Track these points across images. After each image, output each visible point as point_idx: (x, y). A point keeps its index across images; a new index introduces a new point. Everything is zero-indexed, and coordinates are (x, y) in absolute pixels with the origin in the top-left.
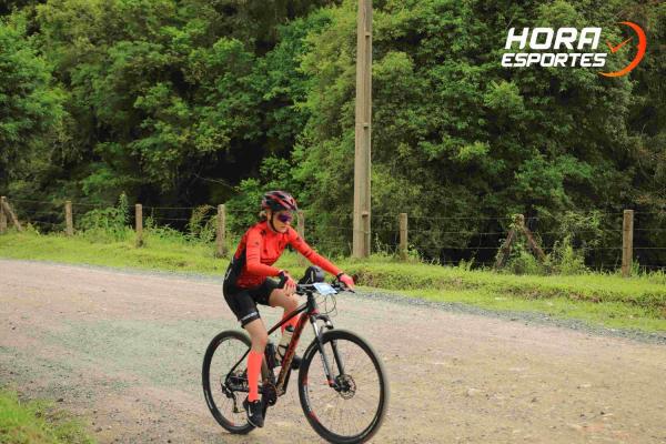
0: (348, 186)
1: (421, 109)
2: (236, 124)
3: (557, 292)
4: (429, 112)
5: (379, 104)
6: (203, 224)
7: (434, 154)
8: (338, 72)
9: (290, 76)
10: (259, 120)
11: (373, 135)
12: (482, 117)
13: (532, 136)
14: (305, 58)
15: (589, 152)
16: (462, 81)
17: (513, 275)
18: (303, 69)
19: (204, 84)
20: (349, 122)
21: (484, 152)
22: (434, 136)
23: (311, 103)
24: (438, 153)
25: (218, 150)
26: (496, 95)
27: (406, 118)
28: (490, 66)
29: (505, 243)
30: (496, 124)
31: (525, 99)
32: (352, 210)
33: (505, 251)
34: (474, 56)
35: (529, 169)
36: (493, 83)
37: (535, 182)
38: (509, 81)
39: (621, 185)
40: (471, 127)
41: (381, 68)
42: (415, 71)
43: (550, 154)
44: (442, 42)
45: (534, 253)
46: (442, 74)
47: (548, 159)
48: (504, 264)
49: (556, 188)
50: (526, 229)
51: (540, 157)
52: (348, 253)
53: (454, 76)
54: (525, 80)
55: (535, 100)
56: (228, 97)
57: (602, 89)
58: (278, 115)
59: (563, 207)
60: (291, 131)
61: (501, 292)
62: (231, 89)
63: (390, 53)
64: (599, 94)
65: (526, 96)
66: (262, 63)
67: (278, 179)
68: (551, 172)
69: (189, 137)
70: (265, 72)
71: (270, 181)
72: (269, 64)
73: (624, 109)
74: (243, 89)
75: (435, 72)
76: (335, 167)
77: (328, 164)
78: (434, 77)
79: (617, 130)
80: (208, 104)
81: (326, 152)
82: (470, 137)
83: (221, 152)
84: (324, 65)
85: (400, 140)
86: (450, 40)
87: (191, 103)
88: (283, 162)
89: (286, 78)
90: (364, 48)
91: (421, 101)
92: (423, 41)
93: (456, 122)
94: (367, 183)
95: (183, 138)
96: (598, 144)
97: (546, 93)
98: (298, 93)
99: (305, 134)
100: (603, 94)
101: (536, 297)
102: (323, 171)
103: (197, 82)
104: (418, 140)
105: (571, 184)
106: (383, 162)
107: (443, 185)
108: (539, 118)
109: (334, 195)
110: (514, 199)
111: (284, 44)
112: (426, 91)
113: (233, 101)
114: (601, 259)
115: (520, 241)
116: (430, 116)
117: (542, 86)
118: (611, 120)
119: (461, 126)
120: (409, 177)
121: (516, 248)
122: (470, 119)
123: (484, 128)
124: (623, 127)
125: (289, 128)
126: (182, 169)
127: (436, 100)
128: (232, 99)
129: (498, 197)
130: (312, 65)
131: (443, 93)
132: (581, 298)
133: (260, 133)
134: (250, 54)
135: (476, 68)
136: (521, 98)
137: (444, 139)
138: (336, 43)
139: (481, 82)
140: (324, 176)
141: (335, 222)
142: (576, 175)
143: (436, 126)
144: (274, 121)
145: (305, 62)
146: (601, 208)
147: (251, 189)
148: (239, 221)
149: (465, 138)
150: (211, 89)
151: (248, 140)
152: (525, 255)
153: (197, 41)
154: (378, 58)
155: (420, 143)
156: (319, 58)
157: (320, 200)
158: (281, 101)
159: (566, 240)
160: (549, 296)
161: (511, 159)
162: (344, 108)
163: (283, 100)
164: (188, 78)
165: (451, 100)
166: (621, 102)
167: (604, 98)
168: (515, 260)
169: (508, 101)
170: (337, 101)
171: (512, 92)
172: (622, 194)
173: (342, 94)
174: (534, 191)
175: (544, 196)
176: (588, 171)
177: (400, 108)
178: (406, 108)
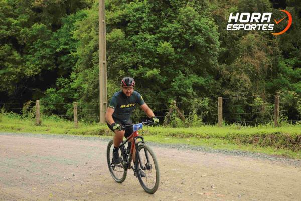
0: (97, 90)
1: (129, 55)
2: (43, 63)
3: (191, 135)
4: (132, 56)
5: (110, 53)
6: (29, 110)
7: (135, 75)
8: (91, 38)
9: (68, 41)
10: (54, 61)
11: (107, 67)
12: (156, 58)
13: (178, 66)
14: (75, 32)
15: (203, 73)
16: (147, 42)
17: (172, 128)
18: (74, 37)
19: (28, 45)
20: (96, 61)
21: (157, 73)
22: (135, 67)
23: (79, 53)
24: (137, 74)
25: (35, 75)
26: (162, 48)
27: (122, 59)
28: (159, 35)
29: (168, 114)
30: (163, 61)
31: (175, 50)
32: (99, 102)
33: (168, 117)
34: (151, 31)
35: (178, 80)
36: (160, 42)
37: (180, 87)
38: (168, 42)
39: (217, 87)
40: (152, 63)
41: (109, 36)
42: (126, 37)
43: (186, 74)
44: (137, 25)
45: (181, 118)
46: (138, 39)
47: (185, 76)
48: (168, 123)
49: (189, 89)
50: (177, 107)
51: (182, 75)
52: (97, 121)
53: (143, 40)
54: (174, 41)
55: (179, 50)
56: (39, 51)
57: (207, 45)
58: (63, 58)
59: (192, 97)
60: (70, 66)
61: (167, 136)
62: (41, 47)
63: (114, 30)
64: (206, 47)
65: (175, 48)
66: (55, 34)
67: (64, 88)
68: (187, 82)
69: (21, 70)
70: (57, 39)
71: (61, 89)
72: (58, 35)
73: (217, 54)
74: (46, 47)
75: (134, 38)
76: (91, 82)
77: (87, 81)
78: (134, 40)
79: (214, 62)
80: (30, 54)
81: (86, 75)
82: (151, 67)
83: (36, 76)
84: (84, 35)
85: (120, 69)
86: (141, 23)
87: (21, 53)
88: (67, 80)
89: (67, 42)
90: (102, 28)
91: (129, 51)
92: (129, 24)
93: (145, 60)
94: (105, 89)
95: (18, 70)
96: (207, 69)
97: (183, 47)
98: (72, 48)
99: (76, 67)
100: (208, 47)
101: (182, 137)
102: (85, 84)
103: (24, 43)
104: (128, 69)
105: (195, 87)
106: (112, 79)
107: (140, 88)
108: (181, 58)
109: (90, 94)
110: (171, 94)
111: (65, 26)
112: (131, 46)
113: (42, 52)
114: (209, 119)
115: (174, 113)
117: (182, 44)
118: (212, 59)
119: (147, 62)
121: (173, 116)
122: (151, 59)
123: (157, 63)
124: (217, 61)
125: (69, 64)
126: (18, 84)
127: (135, 50)
128: (41, 51)
129: (164, 93)
130: (79, 35)
131: (139, 47)
132: (202, 137)
133: (55, 67)
134: (50, 31)
135: (153, 36)
136: (173, 49)
137: (140, 68)
138: (89, 25)
139: (155, 42)
140: (85, 86)
141: (91, 107)
142: (198, 83)
143: (136, 62)
144: (62, 61)
145: (75, 34)
146: (209, 97)
147: (51, 93)
148: (46, 108)
149: (149, 67)
150: (31, 47)
151: (50, 70)
152: (177, 119)
153: (24, 25)
154: (109, 32)
155: (129, 70)
156: (82, 32)
157: (84, 97)
158: (65, 52)
159: (194, 112)
160: (188, 137)
161: (169, 77)
162: (94, 54)
163: (66, 51)
164: (19, 42)
165: (142, 50)
166: (215, 50)
167: (208, 49)
168: (172, 121)
169: (167, 51)
170: (90, 51)
171: (169, 47)
172: (217, 90)
173: (92, 48)
174: (180, 90)
175: (184, 92)
176: (202, 81)
177: (119, 55)
178: (122, 54)
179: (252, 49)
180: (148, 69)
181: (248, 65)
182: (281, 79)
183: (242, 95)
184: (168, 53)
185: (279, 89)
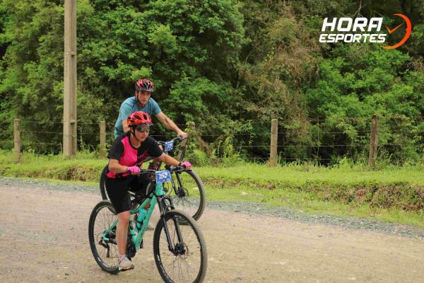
0: (45, 98)
1: (101, 42)
4: (107, 45)
7: (112, 76)
8: (34, 12)
12: (146, 50)
15: (214, 76)
16: (132, 23)
20: (45, 51)
21: (148, 74)
22: (112, 63)
23: (9, 35)
24: (115, 75)
26: (157, 34)
27: (91, 49)
28: (149, 13)
30: (156, 56)
31: (177, 38)
32: (62, 119)
33: (183, 148)
34: (137, 6)
35: (179, 87)
37: (183, 96)
38: (165, 25)
39: (236, 98)
40: (138, 57)
42: (95, 14)
43: (190, 76)
45: (204, 150)
46: (116, 17)
47: (191, 80)
49: (197, 100)
50: (196, 133)
51: (186, 78)
53: (125, 19)
54: (175, 24)
55: (182, 38)
57: (225, 32)
64: (224, 36)
65: (179, 32)
68: (194, 89)
73: (240, 47)
75: (110, 15)
76: (35, 84)
77: (28, 82)
78: (109, 19)
79: (234, 60)
81: (26, 72)
82: (137, 64)
84: (21, 6)
85: (86, 65)
91: (101, 36)
93: (127, 53)
97: (190, 34)
100: (227, 36)
104: (100, 65)
105: (208, 98)
108: (184, 52)
112: (104, 29)
115: (193, 141)
116: (109, 48)
117: (187, 29)
118: (231, 54)
119: (131, 56)
120: (94, 93)
121: (190, 146)
122: (137, 51)
123: (147, 58)
124: (237, 58)
127: (112, 36)
130: (11, 5)
131: (118, 31)
135: (140, 14)
136: (174, 37)
137: (119, 65)
139: (145, 24)
140: (26, 91)
142: (210, 91)
143: (113, 56)
149: (134, 64)
152: (196, 152)
155: (101, 68)
159: (227, 140)
160: (233, 185)
161: (165, 80)
162: (41, 39)
165: (124, 37)
166: (238, 42)
167: (228, 39)
168: (190, 155)
169: (165, 39)
170: (33, 34)
171: (168, 33)
172: (238, 104)
173: (37, 29)
174: (183, 102)
175: (190, 106)
176: (216, 89)
177: (85, 41)
178: (90, 41)
179: (289, 42)
180: (132, 67)
181: (286, 67)
182: (325, 89)
183: (275, 113)
184: (167, 42)
185: (323, 103)
